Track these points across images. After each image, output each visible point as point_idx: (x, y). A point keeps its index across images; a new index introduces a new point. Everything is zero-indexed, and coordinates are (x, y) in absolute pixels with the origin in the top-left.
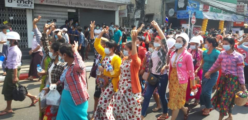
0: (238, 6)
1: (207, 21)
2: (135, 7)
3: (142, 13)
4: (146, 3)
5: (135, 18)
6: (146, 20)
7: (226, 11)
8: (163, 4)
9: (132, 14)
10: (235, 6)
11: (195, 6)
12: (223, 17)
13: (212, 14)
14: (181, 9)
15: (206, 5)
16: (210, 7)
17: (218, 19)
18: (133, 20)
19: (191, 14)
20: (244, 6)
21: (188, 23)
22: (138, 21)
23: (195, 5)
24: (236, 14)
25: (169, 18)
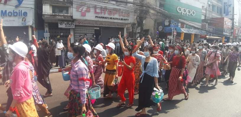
0: (202, 25)
1: (184, 34)
2: (137, 25)
3: (142, 29)
4: (144, 23)
5: (137, 32)
6: (144, 33)
7: (195, 28)
8: (155, 23)
9: (135, 29)
10: (200, 24)
11: (176, 24)
12: (193, 32)
13: (187, 29)
14: (167, 26)
15: (183, 24)
16: (185, 25)
17: (190, 32)
18: (136, 34)
19: (173, 29)
20: (206, 25)
21: (172, 35)
22: (139, 34)
23: (175, 24)
24: (202, 30)
25: (159, 32)
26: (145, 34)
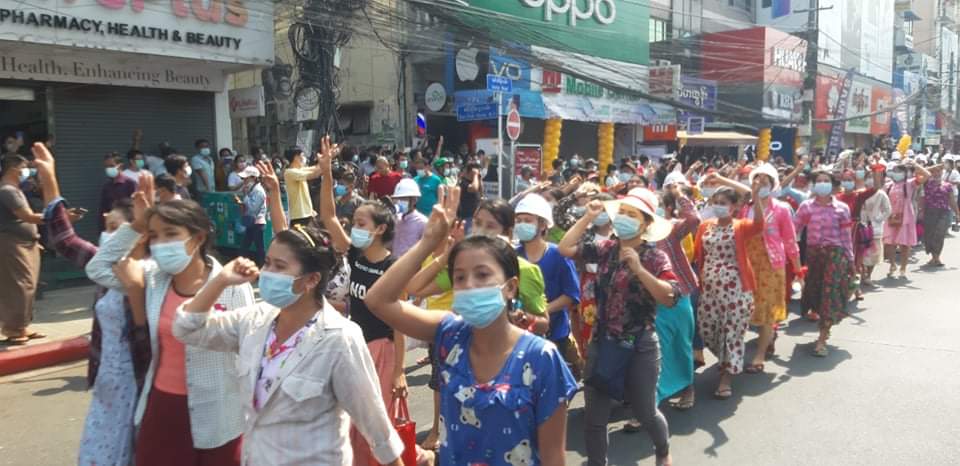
0: (652, 73)
1: (560, 125)
2: (295, 76)
3: (327, 100)
4: (337, 62)
5: (299, 118)
6: (344, 125)
7: (618, 91)
8: (404, 66)
9: (285, 102)
10: (642, 71)
11: (517, 74)
12: (607, 111)
13: (573, 101)
14: (469, 85)
15: (552, 72)
16: (563, 77)
17: (593, 117)
18: (292, 128)
19: (505, 103)
20: (671, 72)
21: (496, 136)
22: (310, 132)
23: (514, 71)
24: (652, 99)
25: (430, 117)
26: (349, 132)
